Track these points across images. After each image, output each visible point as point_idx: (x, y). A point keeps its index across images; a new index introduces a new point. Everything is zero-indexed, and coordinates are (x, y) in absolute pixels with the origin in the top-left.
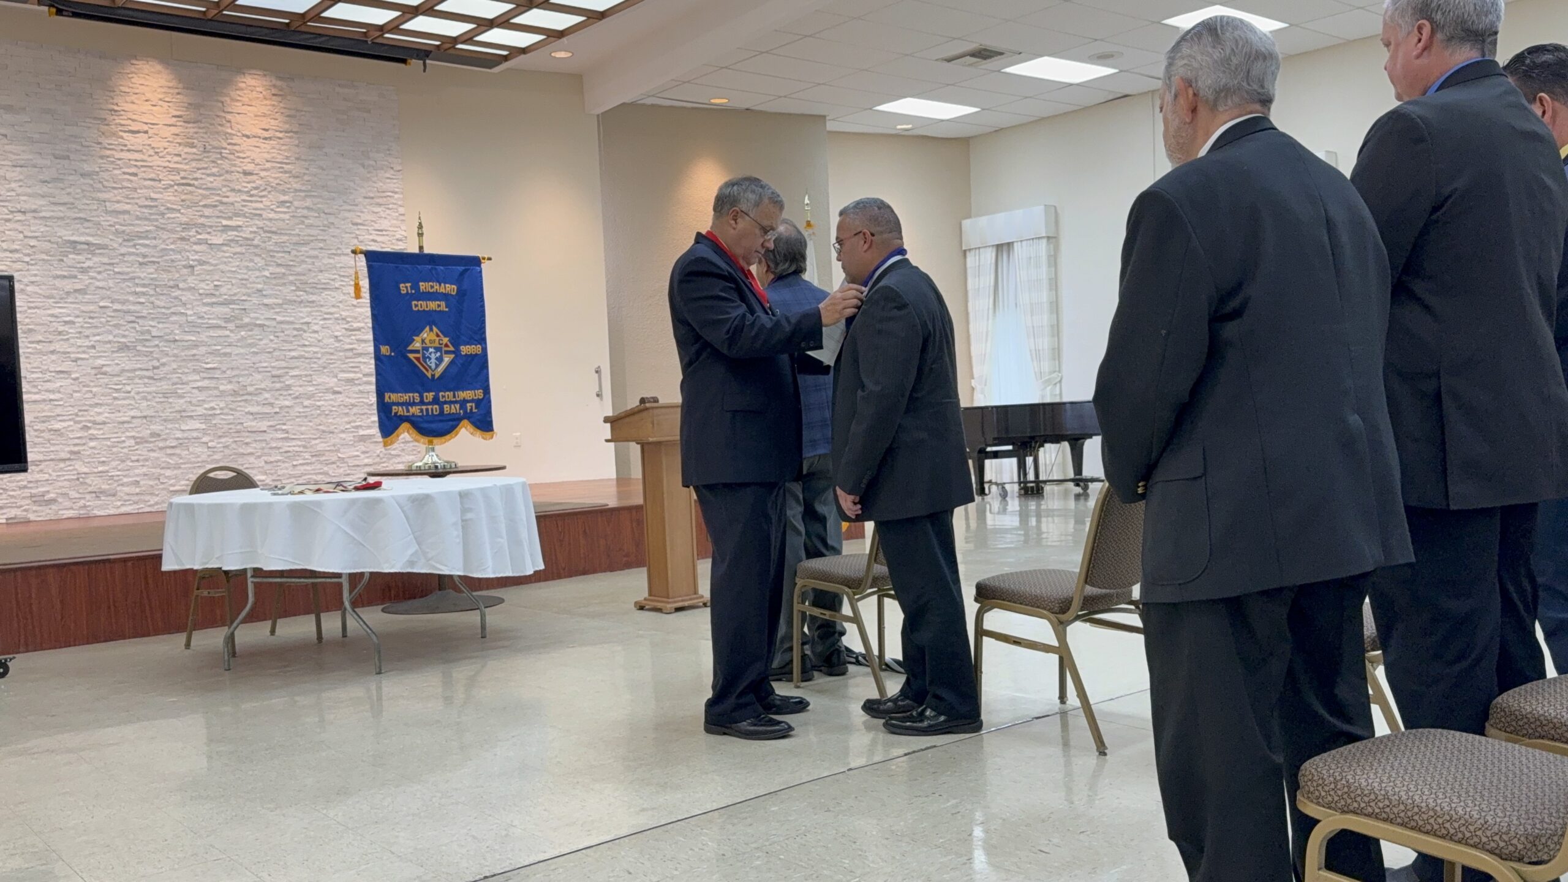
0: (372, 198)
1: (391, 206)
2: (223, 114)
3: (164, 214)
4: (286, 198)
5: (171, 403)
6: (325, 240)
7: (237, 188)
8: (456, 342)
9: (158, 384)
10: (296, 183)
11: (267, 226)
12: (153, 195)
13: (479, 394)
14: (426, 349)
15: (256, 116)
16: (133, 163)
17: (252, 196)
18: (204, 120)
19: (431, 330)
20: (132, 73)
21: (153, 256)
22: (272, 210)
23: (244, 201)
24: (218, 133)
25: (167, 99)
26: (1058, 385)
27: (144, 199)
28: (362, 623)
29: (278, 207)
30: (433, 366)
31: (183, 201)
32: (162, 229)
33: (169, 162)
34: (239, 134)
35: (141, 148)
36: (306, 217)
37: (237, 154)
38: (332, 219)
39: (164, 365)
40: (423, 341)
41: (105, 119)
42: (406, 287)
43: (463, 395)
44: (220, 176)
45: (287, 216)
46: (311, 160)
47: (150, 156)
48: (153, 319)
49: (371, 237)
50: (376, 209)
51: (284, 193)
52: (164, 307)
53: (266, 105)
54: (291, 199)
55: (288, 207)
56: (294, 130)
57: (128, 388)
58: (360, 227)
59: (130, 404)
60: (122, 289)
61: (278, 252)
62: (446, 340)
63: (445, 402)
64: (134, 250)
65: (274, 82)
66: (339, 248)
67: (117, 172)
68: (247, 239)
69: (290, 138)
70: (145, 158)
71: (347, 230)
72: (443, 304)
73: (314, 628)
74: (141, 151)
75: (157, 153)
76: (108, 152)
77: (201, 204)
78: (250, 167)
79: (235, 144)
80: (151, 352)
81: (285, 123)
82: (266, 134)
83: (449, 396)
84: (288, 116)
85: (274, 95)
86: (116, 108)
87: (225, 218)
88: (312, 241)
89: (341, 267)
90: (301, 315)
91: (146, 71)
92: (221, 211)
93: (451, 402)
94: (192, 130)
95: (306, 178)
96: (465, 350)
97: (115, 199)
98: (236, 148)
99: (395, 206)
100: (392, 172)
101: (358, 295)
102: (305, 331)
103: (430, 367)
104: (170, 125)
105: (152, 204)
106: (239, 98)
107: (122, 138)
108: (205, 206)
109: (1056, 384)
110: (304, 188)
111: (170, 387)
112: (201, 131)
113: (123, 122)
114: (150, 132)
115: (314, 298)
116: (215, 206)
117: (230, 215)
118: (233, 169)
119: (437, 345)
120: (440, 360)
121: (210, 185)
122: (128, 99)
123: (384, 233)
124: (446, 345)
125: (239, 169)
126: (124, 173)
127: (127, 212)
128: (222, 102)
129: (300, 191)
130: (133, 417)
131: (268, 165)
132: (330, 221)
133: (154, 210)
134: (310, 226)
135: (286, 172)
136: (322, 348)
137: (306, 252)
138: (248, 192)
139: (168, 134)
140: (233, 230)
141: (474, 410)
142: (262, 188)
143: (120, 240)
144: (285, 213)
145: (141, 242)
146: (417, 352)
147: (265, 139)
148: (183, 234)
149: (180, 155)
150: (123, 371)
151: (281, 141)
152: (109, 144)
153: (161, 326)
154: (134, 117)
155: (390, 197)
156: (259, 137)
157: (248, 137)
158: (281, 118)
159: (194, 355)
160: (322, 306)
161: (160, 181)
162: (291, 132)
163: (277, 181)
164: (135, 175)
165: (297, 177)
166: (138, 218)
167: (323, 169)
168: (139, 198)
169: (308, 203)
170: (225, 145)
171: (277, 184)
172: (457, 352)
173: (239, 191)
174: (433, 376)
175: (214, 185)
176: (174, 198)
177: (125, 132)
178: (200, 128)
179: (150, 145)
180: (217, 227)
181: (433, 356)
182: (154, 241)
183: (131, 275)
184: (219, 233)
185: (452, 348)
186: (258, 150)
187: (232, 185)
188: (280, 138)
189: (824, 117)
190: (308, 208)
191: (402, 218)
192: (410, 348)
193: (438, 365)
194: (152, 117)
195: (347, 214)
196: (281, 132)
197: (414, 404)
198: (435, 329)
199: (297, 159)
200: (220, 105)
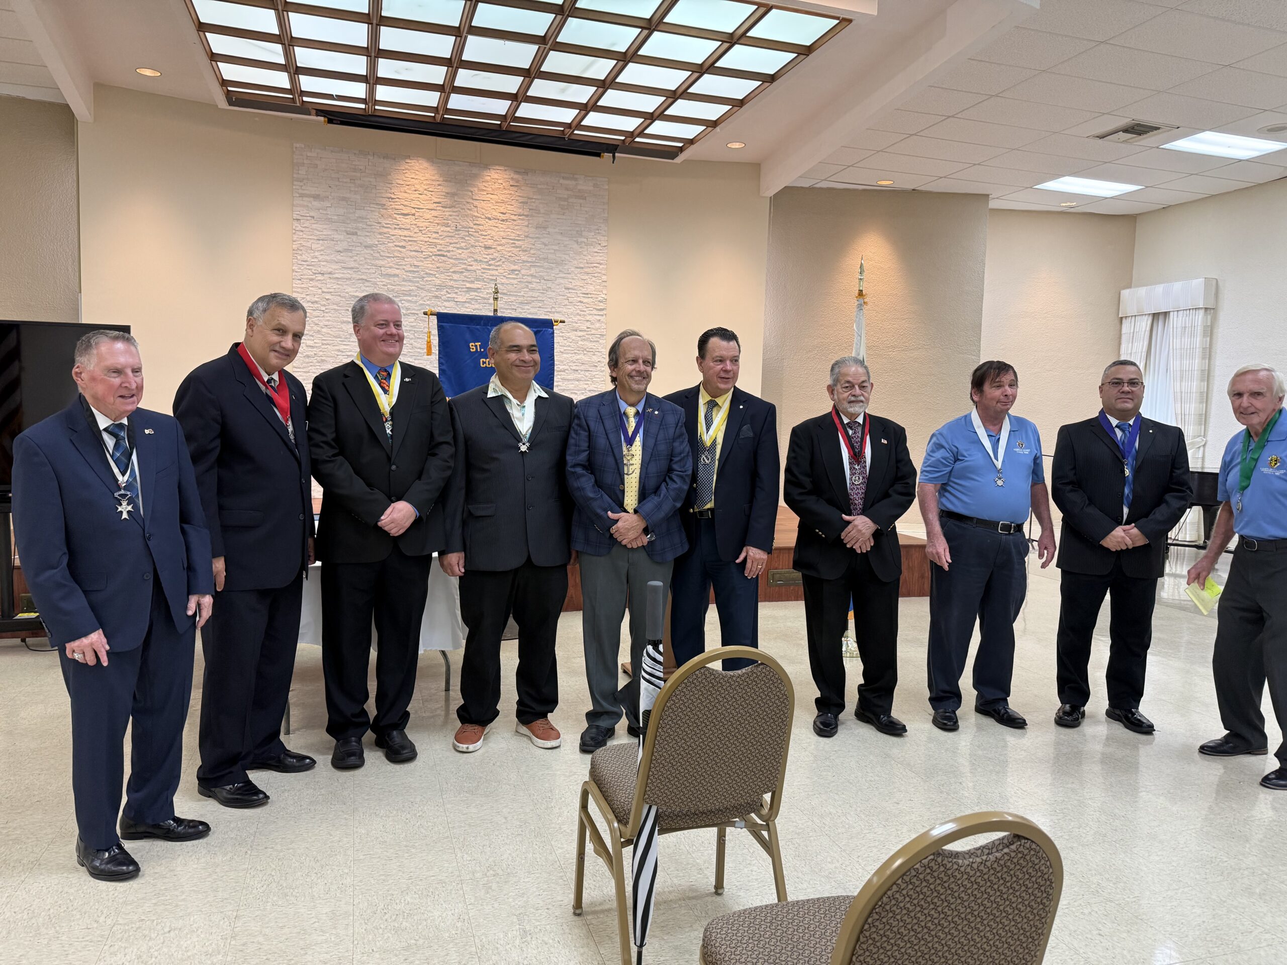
0: (582, 268)
1: (596, 275)
2: (471, 201)
3: (424, 277)
4: (516, 267)
6: (543, 300)
7: (479, 259)
10: (524, 255)
12: (416, 263)
15: (497, 202)
16: (402, 238)
17: (490, 265)
18: (457, 206)
20: (406, 169)
21: (414, 309)
22: (505, 276)
23: (484, 269)
24: (467, 216)
25: (430, 189)
27: (409, 266)
29: (509, 274)
31: (438, 268)
32: (420, 288)
33: (430, 237)
34: (483, 217)
35: (409, 227)
36: (530, 282)
37: (480, 233)
38: (550, 284)
41: (385, 205)
44: (466, 249)
45: (515, 282)
46: (537, 238)
47: (416, 233)
49: (579, 299)
50: (585, 277)
51: (514, 263)
52: (420, 348)
53: (505, 194)
54: (519, 268)
55: (517, 275)
56: (525, 213)
58: (570, 290)
61: (507, 309)
65: (513, 175)
66: (553, 307)
67: (390, 245)
68: (485, 299)
69: (523, 220)
70: (411, 234)
71: (561, 293)
74: (409, 229)
75: (420, 231)
76: (386, 230)
77: (451, 270)
78: (490, 243)
79: (479, 225)
81: (520, 208)
82: (504, 217)
84: (521, 203)
85: (511, 186)
86: (393, 196)
87: (469, 282)
88: (533, 301)
91: (417, 168)
92: (465, 277)
94: (447, 214)
95: (532, 252)
97: (388, 265)
98: (481, 227)
99: (599, 275)
100: (599, 247)
104: (432, 210)
105: (415, 270)
106: (484, 189)
107: (396, 219)
108: (454, 272)
110: (530, 260)
112: (454, 214)
113: (397, 207)
114: (417, 214)
116: (462, 272)
117: (473, 279)
118: (477, 244)
121: (458, 256)
122: (402, 189)
123: (590, 296)
125: (480, 244)
126: (396, 246)
128: (472, 192)
129: (527, 262)
131: (504, 241)
132: (548, 286)
133: (416, 275)
134: (533, 290)
135: (517, 247)
137: (528, 309)
138: (487, 262)
139: (428, 216)
140: (474, 291)
142: (498, 259)
144: (514, 279)
145: (405, 298)
147: (503, 220)
148: (437, 293)
149: (438, 233)
151: (515, 223)
152: (386, 224)
154: (406, 203)
155: (596, 267)
156: (499, 219)
157: (490, 219)
158: (516, 204)
161: (422, 252)
162: (523, 215)
163: (510, 254)
164: (404, 247)
165: (526, 251)
167: (546, 245)
168: (405, 265)
169: (533, 271)
170: (472, 225)
171: (510, 256)
173: (480, 261)
175: (463, 255)
176: (431, 266)
177: (398, 214)
178: (454, 212)
179: (416, 225)
180: (463, 288)
182: (415, 298)
184: (464, 294)
186: (497, 229)
187: (476, 257)
188: (514, 220)
190: (532, 275)
191: (604, 284)
194: (419, 203)
195: (562, 281)
196: (515, 215)
199: (526, 237)
200: (470, 194)
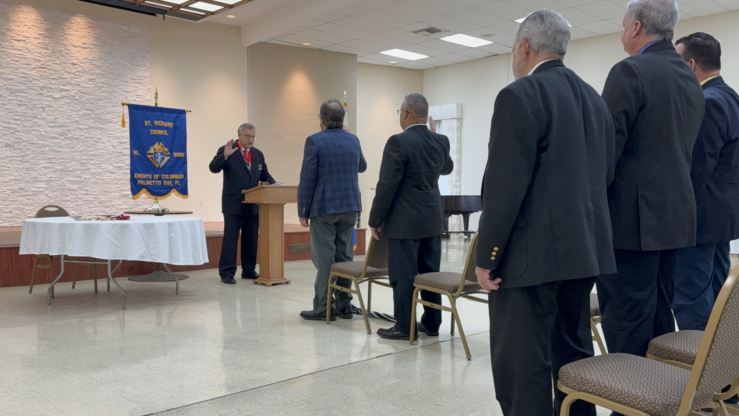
0: (135, 80)
1: (144, 84)
2: (63, 35)
3: (32, 81)
4: (93, 77)
5: (30, 174)
6: (111, 99)
7: (68, 71)
8: (171, 151)
9: (24, 164)
10: (98, 70)
11: (83, 90)
12: (26, 72)
13: (182, 176)
14: (156, 153)
15: (80, 37)
16: (17, 55)
17: (76, 75)
18: (53, 37)
19: (159, 144)
20: (19, 11)
21: (25, 102)
22: (85, 83)
23: (72, 77)
24: (60, 44)
25: (35, 26)
26: (459, 188)
27: (22, 74)
28: (116, 284)
29: (88, 81)
30: (159, 162)
31: (41, 75)
32: (30, 89)
33: (35, 56)
34: (71, 45)
35: (21, 48)
36: (102, 87)
37: (69, 55)
38: (114, 89)
39: (27, 155)
40: (155, 149)
41: (4, 33)
42: (148, 123)
43: (173, 176)
44: (60, 64)
45: (92, 86)
46: (106, 60)
47: (26, 53)
48: (23, 132)
49: (133, 99)
50: (137, 85)
51: (92, 75)
52: (29, 127)
53: (85, 32)
54: (95, 78)
55: (93, 82)
57: (9, 165)
58: (128, 93)
59: (10, 173)
60: (8, 116)
61: (87, 103)
62: (166, 149)
63: (165, 180)
64: (15, 98)
65: (90, 20)
66: (117, 103)
67: (8, 59)
68: (72, 96)
69: (97, 48)
70: (23, 53)
71: (122, 95)
72: (166, 132)
73: (94, 286)
74: (21, 50)
75: (29, 51)
76: (5, 50)
77: (50, 77)
78: (75, 61)
79: (68, 50)
80: (22, 148)
81: (95, 41)
82: (84, 46)
83: (166, 176)
84: (96, 38)
85: (89, 27)
86: (10, 28)
87: (62, 85)
88: (104, 99)
89: (118, 112)
90: (97, 134)
91: (26, 11)
92: (60, 82)
93: (167, 180)
94: (48, 42)
95: (103, 68)
96: (176, 155)
97: (6, 73)
98: (69, 51)
99: (146, 84)
100: (145, 68)
101: (123, 126)
102: (98, 142)
103: (158, 162)
104: (37, 38)
105: (26, 76)
106: (72, 27)
107: (12, 43)
108: (52, 79)
109: (458, 187)
110: (102, 73)
111: (30, 166)
112: (52, 42)
113: (13, 35)
114: (27, 41)
115: (103, 126)
116: (58, 79)
117: (64, 84)
118: (67, 62)
119: (161, 151)
120: (163, 159)
121: (55, 69)
122: (16, 24)
123: (140, 97)
124: (166, 152)
125: (70, 62)
126: (12, 60)
127: (13, 79)
128: (63, 29)
129: (100, 74)
130: (11, 180)
131: (85, 61)
132: (114, 90)
133: (26, 79)
134: (104, 91)
135: (93, 65)
136: (106, 151)
137: (101, 104)
138: (74, 73)
139: (36, 43)
140: (66, 91)
141: (179, 184)
142: (81, 72)
143: (9, 93)
144: (91, 84)
145: (19, 94)
146: (152, 154)
147: (84, 48)
148: (41, 92)
149: (41, 53)
150: (7, 157)
151: (92, 50)
152: (5, 46)
153: (27, 136)
154: (19, 33)
155: (144, 79)
156: (81, 47)
157: (75, 46)
158: (92, 38)
159: (43, 151)
160: (107, 130)
161: (30, 65)
162: (97, 45)
163: (89, 69)
164: (18, 61)
165: (99, 67)
166: (18, 83)
167: (111, 64)
168: (19, 73)
169: (103, 80)
170: (64, 50)
171: (89, 70)
172: (171, 156)
173: (70, 72)
174: (159, 166)
175: (58, 68)
176: (36, 74)
177: (14, 40)
178: (51, 41)
179: (26, 47)
180: (58, 89)
181: (159, 157)
182: (25, 94)
183: (13, 110)
184: (59, 92)
185: (169, 154)
186: (80, 53)
187: (66, 70)
188: (91, 48)
189: (356, 55)
190: (104, 83)
191: (149, 90)
192: (148, 152)
193: (161, 161)
194: (28, 34)
195: (122, 87)
196: (92, 45)
197: (149, 180)
198: (161, 144)
199: (99, 59)
200: (62, 30)
